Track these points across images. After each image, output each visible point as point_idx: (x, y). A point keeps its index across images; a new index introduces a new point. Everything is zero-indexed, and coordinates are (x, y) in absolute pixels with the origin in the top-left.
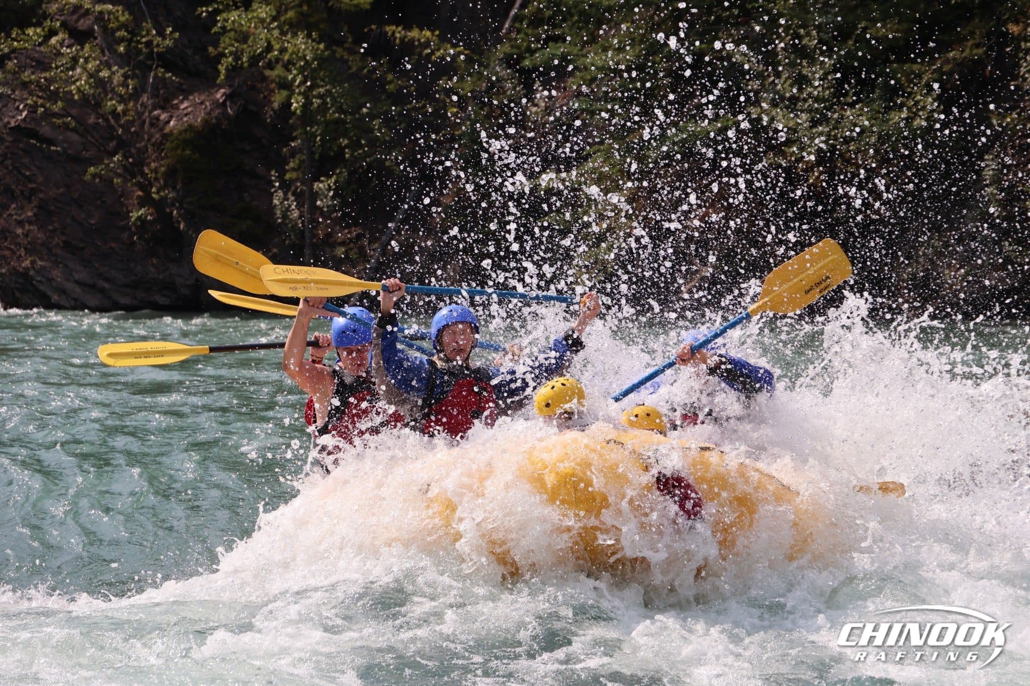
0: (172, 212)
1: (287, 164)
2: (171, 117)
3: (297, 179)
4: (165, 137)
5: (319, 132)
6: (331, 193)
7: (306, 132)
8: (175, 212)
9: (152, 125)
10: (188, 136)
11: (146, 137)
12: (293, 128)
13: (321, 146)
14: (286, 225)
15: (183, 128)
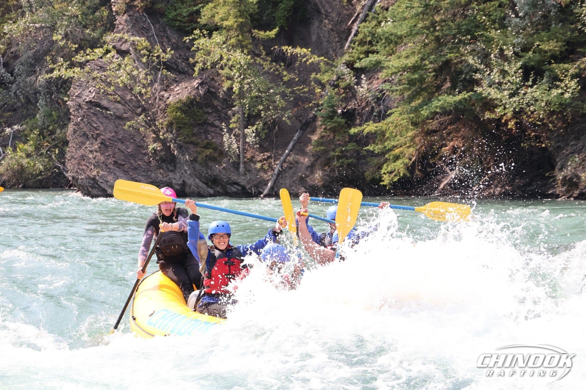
0: (170, 146)
1: (231, 119)
2: (170, 95)
3: (236, 127)
4: (167, 106)
5: (248, 102)
6: (254, 134)
7: (241, 103)
8: (172, 145)
9: (160, 99)
10: (179, 105)
11: (157, 106)
12: (234, 100)
13: (249, 110)
14: (230, 152)
15: (176, 101)
